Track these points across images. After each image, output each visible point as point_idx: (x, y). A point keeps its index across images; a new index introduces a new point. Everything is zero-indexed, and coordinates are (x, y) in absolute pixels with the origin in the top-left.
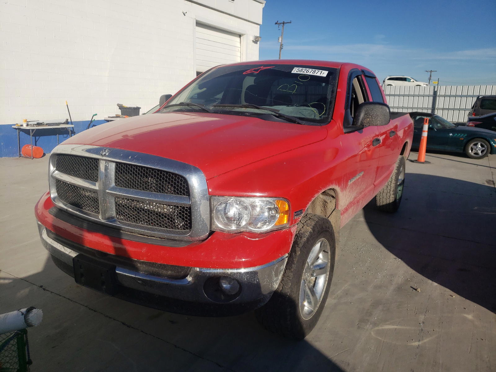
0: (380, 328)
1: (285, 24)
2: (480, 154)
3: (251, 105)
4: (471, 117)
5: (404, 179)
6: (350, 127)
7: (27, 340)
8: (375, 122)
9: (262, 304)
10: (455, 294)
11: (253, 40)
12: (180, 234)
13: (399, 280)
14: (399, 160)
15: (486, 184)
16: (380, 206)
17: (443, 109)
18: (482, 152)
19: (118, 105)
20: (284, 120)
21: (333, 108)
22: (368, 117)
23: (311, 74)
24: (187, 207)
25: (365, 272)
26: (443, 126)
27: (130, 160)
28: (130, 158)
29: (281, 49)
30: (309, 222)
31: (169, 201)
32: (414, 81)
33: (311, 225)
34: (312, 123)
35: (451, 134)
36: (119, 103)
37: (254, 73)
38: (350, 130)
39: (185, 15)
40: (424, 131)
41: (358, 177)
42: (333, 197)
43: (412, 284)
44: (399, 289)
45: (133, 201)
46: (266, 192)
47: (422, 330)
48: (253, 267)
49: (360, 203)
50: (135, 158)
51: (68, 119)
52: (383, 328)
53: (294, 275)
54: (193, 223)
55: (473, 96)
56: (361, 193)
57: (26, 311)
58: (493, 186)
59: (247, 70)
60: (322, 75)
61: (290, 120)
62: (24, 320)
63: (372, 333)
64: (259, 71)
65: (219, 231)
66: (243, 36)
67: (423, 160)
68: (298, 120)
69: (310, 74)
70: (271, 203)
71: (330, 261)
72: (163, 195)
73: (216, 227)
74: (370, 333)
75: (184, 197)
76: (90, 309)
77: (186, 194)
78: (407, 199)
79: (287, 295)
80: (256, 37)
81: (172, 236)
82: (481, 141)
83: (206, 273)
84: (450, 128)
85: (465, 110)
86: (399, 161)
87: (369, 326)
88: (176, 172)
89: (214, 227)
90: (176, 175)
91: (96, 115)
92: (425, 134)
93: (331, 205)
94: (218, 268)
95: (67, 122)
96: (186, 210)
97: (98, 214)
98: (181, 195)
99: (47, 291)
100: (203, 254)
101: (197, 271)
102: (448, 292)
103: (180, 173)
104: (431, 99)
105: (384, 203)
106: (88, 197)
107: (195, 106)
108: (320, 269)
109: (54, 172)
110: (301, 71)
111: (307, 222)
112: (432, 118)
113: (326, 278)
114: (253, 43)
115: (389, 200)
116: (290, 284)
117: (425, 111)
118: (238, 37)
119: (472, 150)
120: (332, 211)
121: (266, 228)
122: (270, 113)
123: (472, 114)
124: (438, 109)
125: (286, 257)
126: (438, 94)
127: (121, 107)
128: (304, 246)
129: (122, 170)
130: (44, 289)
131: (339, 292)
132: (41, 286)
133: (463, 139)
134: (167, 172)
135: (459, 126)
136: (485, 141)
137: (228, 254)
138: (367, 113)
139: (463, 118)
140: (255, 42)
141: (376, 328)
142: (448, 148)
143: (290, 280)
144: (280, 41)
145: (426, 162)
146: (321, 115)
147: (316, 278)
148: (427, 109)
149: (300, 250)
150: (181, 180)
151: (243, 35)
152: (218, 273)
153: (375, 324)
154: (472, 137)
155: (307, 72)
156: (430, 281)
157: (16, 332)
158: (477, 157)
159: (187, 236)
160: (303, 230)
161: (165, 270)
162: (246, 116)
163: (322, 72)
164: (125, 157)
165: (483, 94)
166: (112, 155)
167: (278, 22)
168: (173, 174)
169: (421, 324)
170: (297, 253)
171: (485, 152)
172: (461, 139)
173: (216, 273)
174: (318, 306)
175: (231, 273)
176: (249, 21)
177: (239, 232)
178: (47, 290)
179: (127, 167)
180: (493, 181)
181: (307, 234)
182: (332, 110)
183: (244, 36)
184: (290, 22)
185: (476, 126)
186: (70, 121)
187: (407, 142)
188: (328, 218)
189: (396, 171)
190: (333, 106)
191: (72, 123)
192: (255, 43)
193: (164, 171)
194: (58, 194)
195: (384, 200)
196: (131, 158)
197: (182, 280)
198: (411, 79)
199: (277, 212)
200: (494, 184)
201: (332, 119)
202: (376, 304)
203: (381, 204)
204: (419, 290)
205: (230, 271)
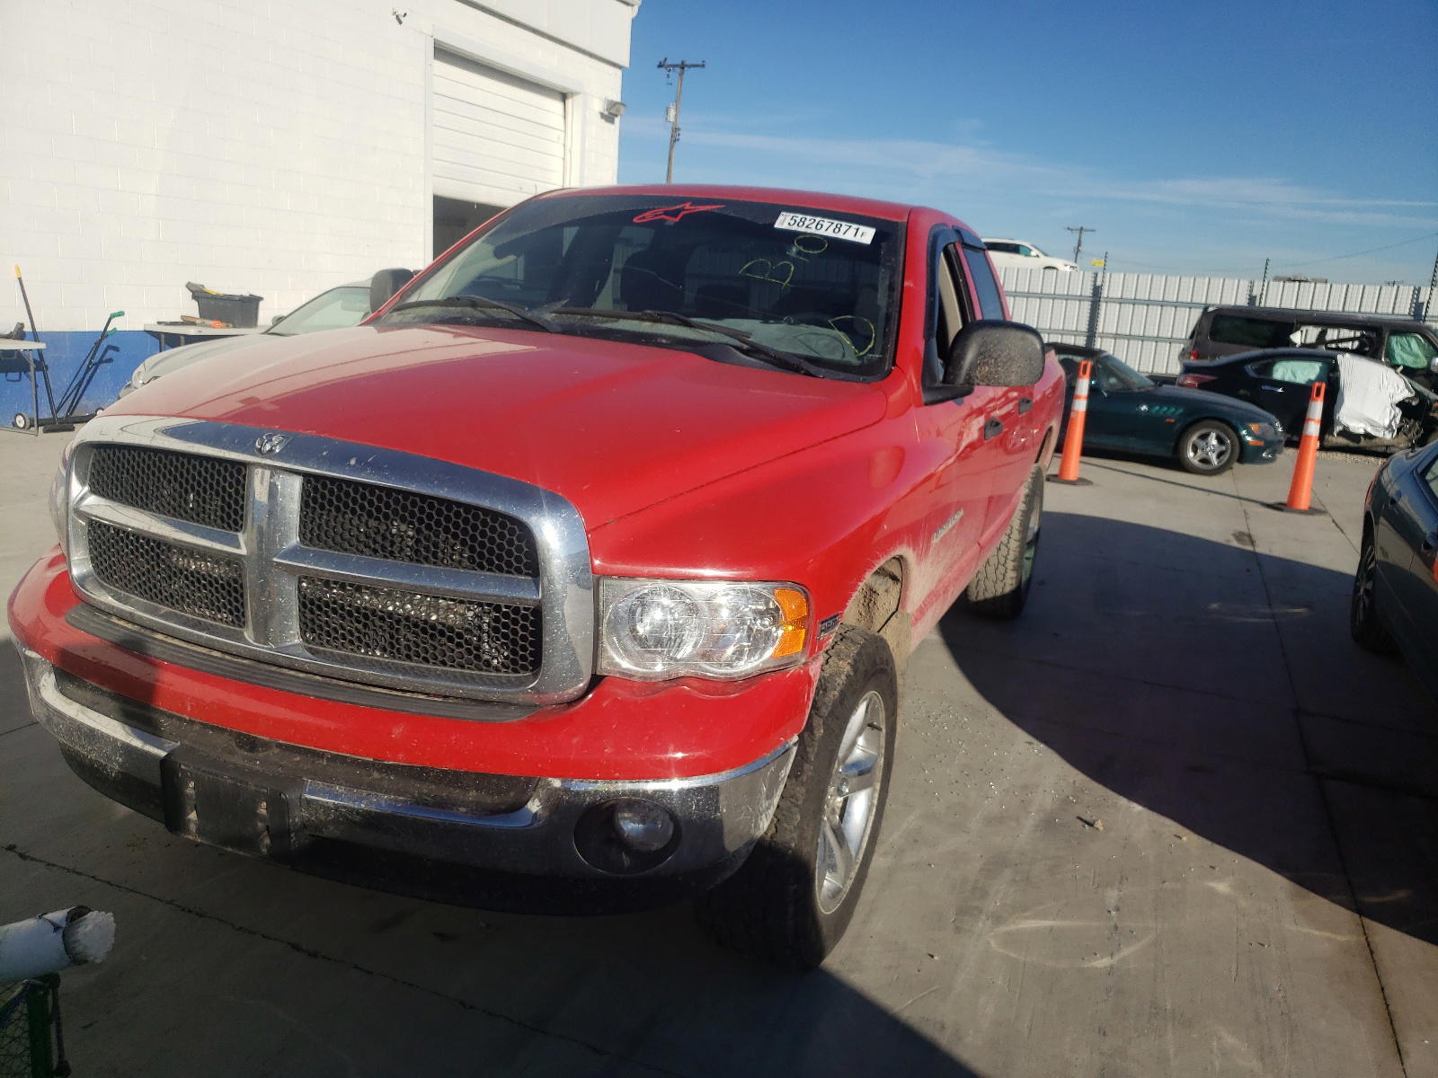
0: (1012, 927)
1: (686, 69)
2: (1215, 461)
3: (667, 315)
4: (1187, 361)
5: (1039, 529)
6: (938, 389)
7: (56, 1007)
8: (1004, 377)
9: (727, 875)
10: (1187, 831)
11: (602, 111)
12: (501, 684)
13: (1045, 798)
14: (1032, 478)
15: (1235, 544)
16: (978, 603)
17: (1116, 336)
18: (1220, 455)
19: (189, 286)
20: (762, 362)
21: (894, 335)
22: (987, 363)
23: (830, 233)
24: (525, 609)
25: (957, 782)
26: (1124, 383)
27: (354, 470)
28: (353, 462)
29: (675, 141)
30: (842, 646)
31: (475, 591)
32: (1040, 254)
33: (847, 656)
34: (842, 375)
35: (1144, 408)
36: (193, 281)
37: (665, 220)
38: (940, 397)
39: (400, 22)
40: (1079, 397)
41: (952, 523)
42: (894, 578)
43: (1079, 810)
44: (1049, 824)
45: (358, 589)
46: (751, 566)
47: (1116, 928)
48: (716, 774)
49: (950, 592)
50: (370, 465)
51: (22, 325)
52: (1020, 926)
53: (807, 791)
54: (545, 653)
55: (1191, 305)
56: (951, 567)
57: (67, 918)
58: (1249, 548)
59: (642, 211)
60: (858, 239)
61: (784, 363)
62: (62, 948)
63: (993, 943)
64: (680, 216)
65: (618, 675)
66: (572, 97)
67: (1072, 474)
68: (806, 365)
69: (826, 234)
70: (760, 596)
71: (883, 751)
72: (455, 572)
73: (609, 664)
74: (988, 943)
75: (519, 580)
76: (183, 910)
77: (524, 571)
78: (1042, 583)
79: (790, 848)
80: (612, 105)
81: (480, 691)
82: (1218, 428)
83: (585, 792)
84: (1143, 390)
85: (1171, 340)
86: (1030, 480)
87: (982, 925)
88: (500, 508)
89: (604, 667)
90: (495, 515)
91: (121, 314)
92: (1081, 406)
93: (886, 602)
94: (618, 778)
95: (19, 334)
96: (525, 618)
97: (240, 626)
98: (508, 572)
99: (34, 862)
100: (575, 741)
101: (557, 789)
102: (1170, 826)
103: (513, 511)
104: (1087, 306)
105: (989, 595)
106: (207, 576)
107: (500, 307)
108: (861, 773)
109: (82, 499)
110: (801, 224)
111: (837, 647)
112: (1097, 362)
113: (871, 798)
114: (603, 121)
115: (1002, 585)
116: (799, 817)
117: (1069, 340)
118: (556, 99)
119: (1195, 449)
120: (888, 616)
121: (747, 666)
122: (726, 339)
123: (1191, 354)
124: (1103, 336)
125: (795, 744)
126: (1105, 294)
127: (198, 294)
128: (832, 713)
129: (323, 497)
130: (23, 856)
131: (896, 836)
132: (10, 846)
133: (1173, 421)
134: (468, 507)
135: (1164, 386)
136: (1227, 428)
137: (647, 738)
138: (982, 350)
139: (1168, 362)
140: (609, 117)
141: (1003, 929)
142: (1135, 444)
143: (797, 806)
144: (672, 118)
145: (1082, 481)
146: (866, 351)
147: (846, 801)
148: (1076, 333)
149: (824, 723)
150: (512, 532)
151: (573, 94)
152: (618, 792)
153: (998, 919)
154: (1197, 417)
155: (819, 226)
156: (1123, 801)
157: (28, 983)
158: (1206, 469)
159: (528, 690)
160: (828, 670)
161: (459, 787)
162: (660, 345)
163: (858, 230)
164: (340, 459)
165: (1215, 300)
166: (294, 450)
167: (669, 62)
168: (486, 512)
169: (1113, 913)
170: (815, 732)
171: (1225, 458)
172: (1168, 420)
173: (613, 792)
174: (853, 875)
175: (655, 792)
176: (591, 55)
177: (673, 676)
178: (32, 859)
179: (340, 489)
180: (1250, 536)
181: (841, 680)
182: (893, 338)
183: (575, 98)
184: (700, 63)
185: (1203, 386)
186: (31, 330)
187: (1050, 429)
188: (878, 632)
189: (1024, 505)
190: (895, 328)
191: (36, 336)
192: (606, 120)
193: (459, 504)
194: (96, 566)
195: (990, 584)
196: (357, 461)
197: (512, 816)
198: (1031, 248)
199: (775, 622)
200: (1252, 543)
201: (894, 364)
202: (996, 864)
203: (981, 597)
204: (1099, 824)
205: (651, 786)
